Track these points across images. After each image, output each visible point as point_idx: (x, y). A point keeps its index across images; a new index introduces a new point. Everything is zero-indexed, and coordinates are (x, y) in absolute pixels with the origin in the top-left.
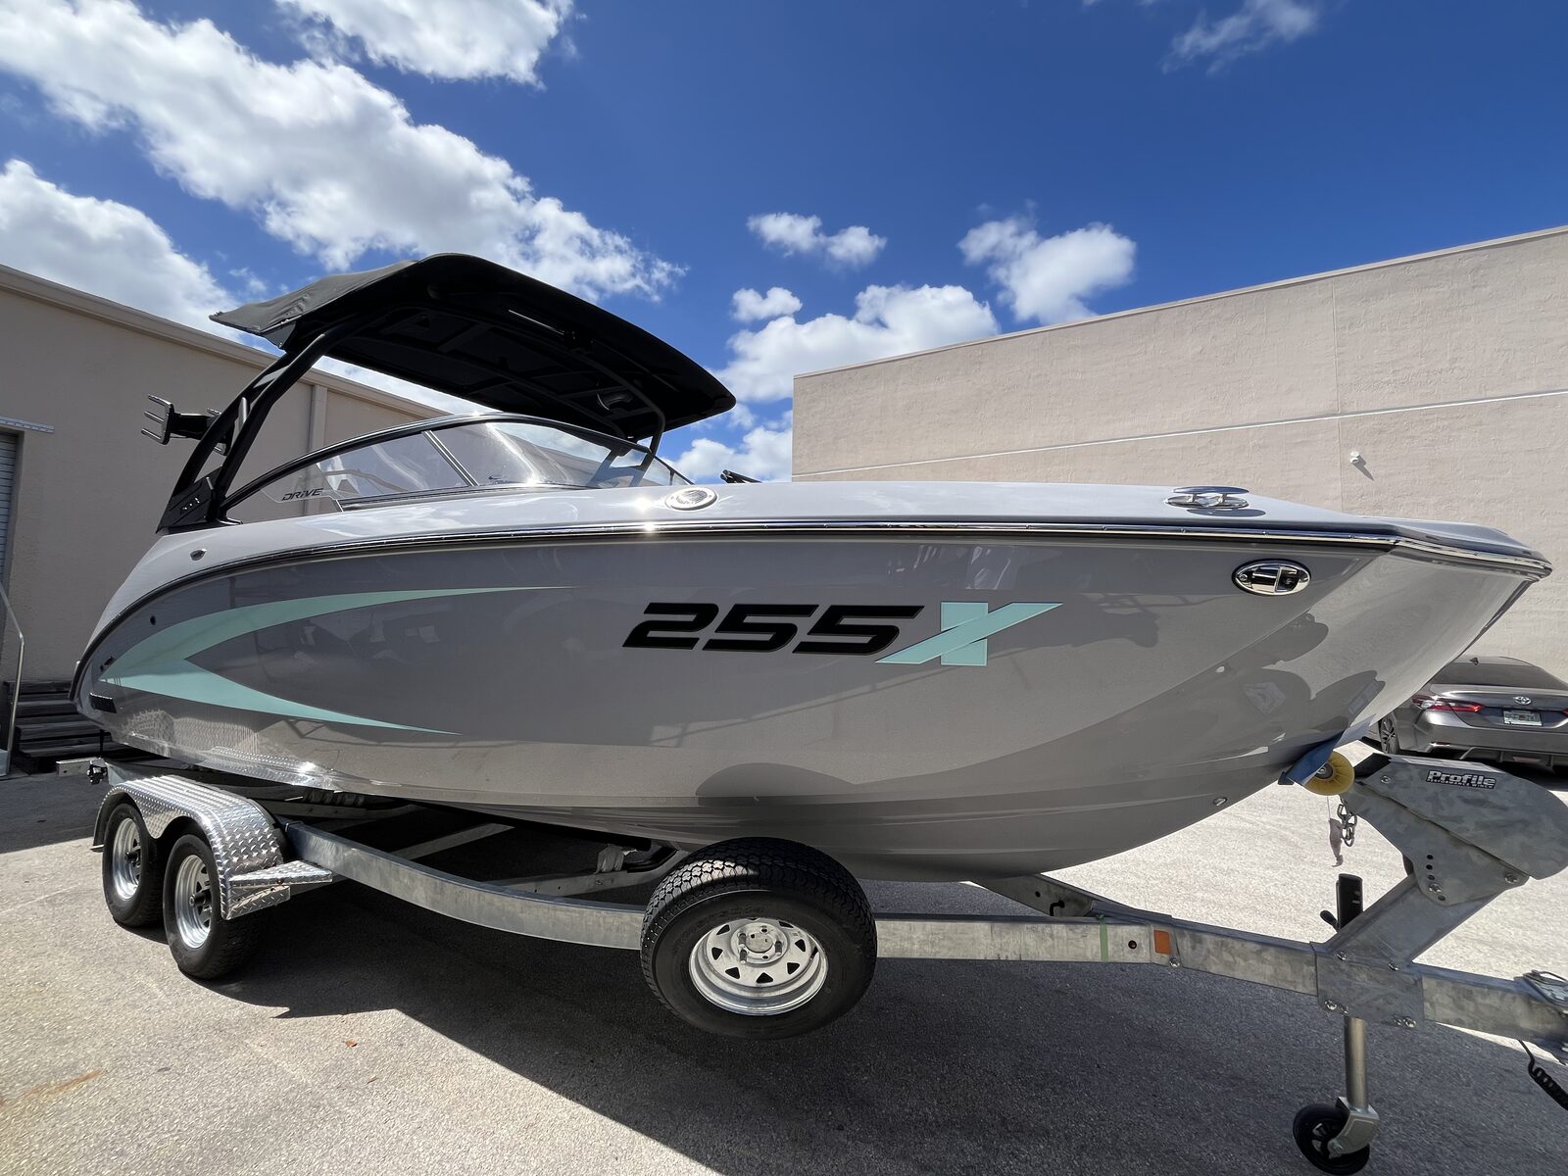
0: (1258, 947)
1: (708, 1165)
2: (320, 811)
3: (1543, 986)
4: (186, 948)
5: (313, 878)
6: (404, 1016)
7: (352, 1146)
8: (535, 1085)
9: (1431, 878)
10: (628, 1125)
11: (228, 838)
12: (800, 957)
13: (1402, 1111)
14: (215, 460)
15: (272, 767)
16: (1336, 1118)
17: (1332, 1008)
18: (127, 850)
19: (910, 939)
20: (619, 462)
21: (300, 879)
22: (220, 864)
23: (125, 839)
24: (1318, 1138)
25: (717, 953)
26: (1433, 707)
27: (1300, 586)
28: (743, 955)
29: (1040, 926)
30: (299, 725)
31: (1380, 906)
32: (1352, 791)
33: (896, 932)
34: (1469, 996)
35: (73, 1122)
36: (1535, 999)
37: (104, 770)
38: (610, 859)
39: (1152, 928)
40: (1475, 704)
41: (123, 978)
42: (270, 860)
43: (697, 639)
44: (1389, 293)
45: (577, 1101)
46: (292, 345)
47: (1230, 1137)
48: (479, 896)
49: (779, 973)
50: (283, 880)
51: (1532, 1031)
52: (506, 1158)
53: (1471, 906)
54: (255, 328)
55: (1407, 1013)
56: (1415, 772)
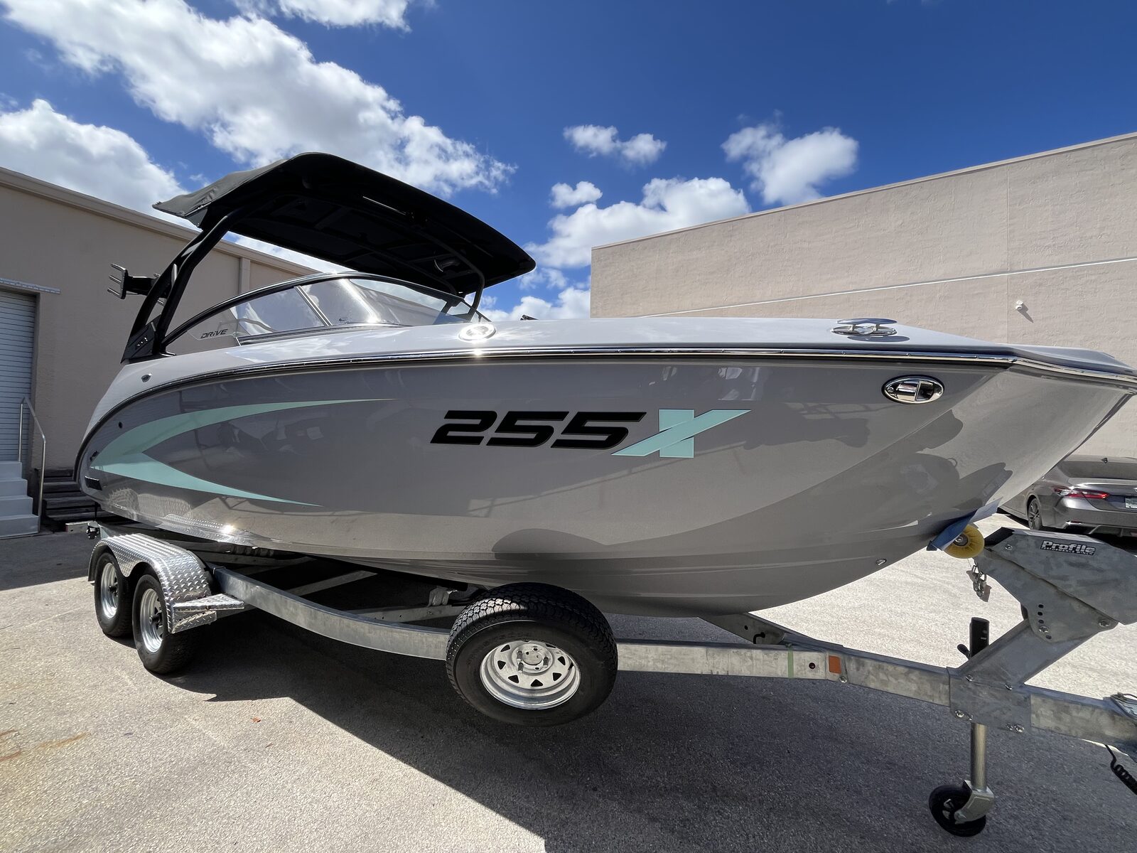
0: (906, 670)
1: (498, 812)
2: (243, 560)
3: (1125, 704)
4: (148, 652)
5: (231, 606)
6: (294, 702)
7: (251, 790)
8: (381, 752)
9: (1041, 622)
10: (444, 782)
11: (172, 577)
12: (563, 670)
13: (1016, 792)
14: (157, 310)
15: (202, 528)
16: (962, 795)
17: (960, 716)
18: (110, 585)
19: (647, 657)
20: (453, 311)
21: (222, 606)
22: (167, 595)
23: (108, 579)
24: (946, 809)
25: (501, 664)
26: (1070, 495)
27: (937, 396)
28: (521, 667)
29: (743, 651)
30: (228, 500)
31: (1001, 642)
32: (983, 556)
33: (635, 652)
34: (1066, 710)
35: (66, 767)
36: (1118, 714)
37: (97, 529)
38: (438, 596)
39: (828, 654)
40: (1103, 493)
41: (106, 671)
42: (202, 593)
43: (483, 437)
44: (1053, 176)
45: (410, 764)
46: (205, 225)
47: (882, 806)
48: (340, 620)
49: (547, 680)
50: (210, 607)
51: (1114, 738)
52: (356, 802)
53: (1071, 644)
54: (181, 213)
55: (1017, 722)
56: (1032, 542)
